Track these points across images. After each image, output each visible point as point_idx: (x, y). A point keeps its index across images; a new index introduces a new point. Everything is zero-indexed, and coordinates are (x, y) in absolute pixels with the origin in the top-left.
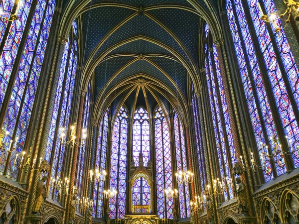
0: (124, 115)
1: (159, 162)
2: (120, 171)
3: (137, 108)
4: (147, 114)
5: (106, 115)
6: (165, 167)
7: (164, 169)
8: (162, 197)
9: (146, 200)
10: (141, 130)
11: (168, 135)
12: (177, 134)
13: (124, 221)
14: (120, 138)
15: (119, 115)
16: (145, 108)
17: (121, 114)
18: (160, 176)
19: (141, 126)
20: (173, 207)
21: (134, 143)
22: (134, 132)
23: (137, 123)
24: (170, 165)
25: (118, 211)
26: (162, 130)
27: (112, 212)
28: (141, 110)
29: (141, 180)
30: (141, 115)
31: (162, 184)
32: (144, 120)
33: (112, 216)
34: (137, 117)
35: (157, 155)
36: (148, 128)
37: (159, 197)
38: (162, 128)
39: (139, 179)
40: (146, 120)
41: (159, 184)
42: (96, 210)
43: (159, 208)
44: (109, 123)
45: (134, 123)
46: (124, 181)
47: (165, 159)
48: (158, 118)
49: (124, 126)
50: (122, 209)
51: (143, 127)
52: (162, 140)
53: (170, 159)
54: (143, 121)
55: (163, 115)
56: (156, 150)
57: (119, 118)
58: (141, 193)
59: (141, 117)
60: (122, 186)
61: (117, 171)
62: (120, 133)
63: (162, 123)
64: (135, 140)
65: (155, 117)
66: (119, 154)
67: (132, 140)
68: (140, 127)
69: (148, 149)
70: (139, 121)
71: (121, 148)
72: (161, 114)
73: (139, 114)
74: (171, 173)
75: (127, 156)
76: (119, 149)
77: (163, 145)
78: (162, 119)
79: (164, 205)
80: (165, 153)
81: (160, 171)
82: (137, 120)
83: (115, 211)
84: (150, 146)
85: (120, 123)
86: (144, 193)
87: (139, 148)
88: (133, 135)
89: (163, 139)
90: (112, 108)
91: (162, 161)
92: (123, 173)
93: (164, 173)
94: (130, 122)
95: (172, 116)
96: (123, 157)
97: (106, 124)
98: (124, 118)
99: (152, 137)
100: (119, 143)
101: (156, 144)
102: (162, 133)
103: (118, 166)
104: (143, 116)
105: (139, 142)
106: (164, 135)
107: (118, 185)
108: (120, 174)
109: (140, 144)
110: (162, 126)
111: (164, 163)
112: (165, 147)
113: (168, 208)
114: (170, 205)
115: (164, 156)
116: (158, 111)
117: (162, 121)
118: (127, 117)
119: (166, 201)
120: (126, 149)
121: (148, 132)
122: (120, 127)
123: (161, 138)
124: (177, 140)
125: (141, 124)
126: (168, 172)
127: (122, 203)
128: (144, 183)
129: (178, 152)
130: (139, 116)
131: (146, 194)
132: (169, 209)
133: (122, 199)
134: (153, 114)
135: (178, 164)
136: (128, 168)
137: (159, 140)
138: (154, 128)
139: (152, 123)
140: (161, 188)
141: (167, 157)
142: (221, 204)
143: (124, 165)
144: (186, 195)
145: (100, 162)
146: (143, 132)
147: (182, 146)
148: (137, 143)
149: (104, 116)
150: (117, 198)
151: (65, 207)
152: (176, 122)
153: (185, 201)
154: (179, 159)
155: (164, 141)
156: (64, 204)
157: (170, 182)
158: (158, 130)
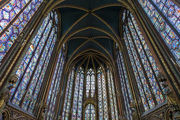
0: (82, 72)
1: (100, 96)
2: (79, 101)
3: (89, 68)
4: (93, 71)
5: (73, 71)
6: (103, 98)
8: (102, 116)
9: (93, 117)
10: (91, 79)
11: (105, 81)
12: (109, 80)
14: (79, 83)
15: (79, 71)
16: (93, 69)
17: (80, 71)
18: (100, 103)
19: (91, 77)
21: (87, 86)
22: (87, 80)
23: (88, 76)
24: (106, 97)
26: (101, 79)
29: (90, 106)
30: (91, 72)
31: (102, 108)
35: (99, 92)
36: (94, 78)
37: (100, 115)
38: (101, 77)
40: (93, 74)
41: (100, 108)
44: (74, 75)
45: (87, 75)
46: (81, 106)
48: (99, 73)
49: (82, 77)
51: (92, 78)
52: (102, 84)
53: (106, 93)
54: (92, 75)
55: (102, 71)
56: (98, 89)
57: (80, 73)
58: (90, 113)
59: (91, 73)
60: (80, 109)
61: (77, 100)
62: (80, 80)
63: (101, 75)
64: (87, 84)
66: (79, 92)
67: (86, 84)
69: (94, 88)
70: (89, 74)
71: (80, 88)
72: (101, 71)
74: (106, 101)
75: (83, 93)
76: (79, 89)
77: (102, 86)
80: (103, 90)
81: (100, 100)
82: (88, 74)
84: (95, 87)
85: (80, 76)
86: (92, 113)
87: (89, 88)
88: (86, 82)
89: (102, 83)
90: (76, 68)
91: (101, 95)
92: (80, 102)
93: (103, 101)
94: (85, 75)
95: (106, 71)
96: (81, 93)
97: (73, 76)
98: (82, 73)
99: (96, 83)
100: (79, 86)
101: (98, 86)
102: (101, 80)
105: (89, 85)
106: (102, 81)
107: (77, 109)
109: (90, 86)
111: (102, 96)
112: (103, 87)
116: (99, 69)
117: (101, 74)
118: (83, 73)
119: (104, 117)
120: (83, 89)
121: (94, 80)
122: (80, 78)
123: (101, 83)
124: (109, 82)
126: (105, 100)
127: (79, 119)
128: (92, 107)
129: (110, 89)
131: (93, 114)
133: (79, 117)
134: (97, 71)
135: (110, 96)
136: (83, 99)
137: (100, 84)
138: (97, 78)
139: (96, 75)
140: (101, 110)
141: (104, 92)
142: (143, 114)
143: (81, 98)
144: (116, 113)
145: (68, 95)
146: (92, 80)
147: (112, 86)
148: (88, 86)
149: (72, 72)
150: (77, 116)
151: (38, 117)
152: (108, 74)
153: (115, 117)
154: (110, 93)
155: (103, 84)
156: (37, 115)
157: (106, 106)
158: (99, 79)
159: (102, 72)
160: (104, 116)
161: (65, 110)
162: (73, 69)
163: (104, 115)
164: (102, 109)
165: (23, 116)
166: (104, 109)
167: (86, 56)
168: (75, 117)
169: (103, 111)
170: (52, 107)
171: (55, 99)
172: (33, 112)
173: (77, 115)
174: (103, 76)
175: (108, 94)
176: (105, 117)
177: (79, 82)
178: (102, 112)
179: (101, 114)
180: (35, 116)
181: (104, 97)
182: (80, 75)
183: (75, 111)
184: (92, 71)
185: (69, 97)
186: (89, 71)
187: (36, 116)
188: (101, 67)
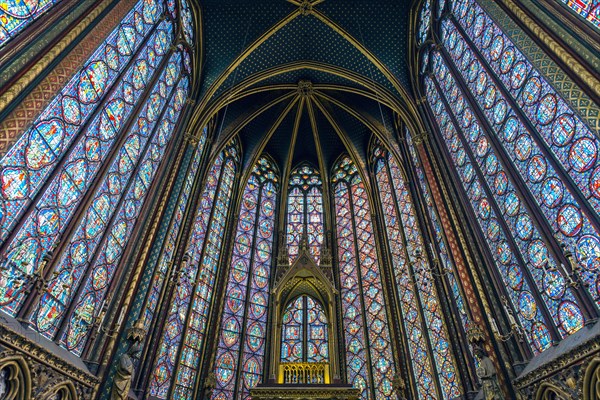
0: (271, 175)
1: (348, 267)
2: (253, 286)
3: (297, 164)
4: (317, 175)
5: (230, 164)
6: (364, 274)
7: (361, 280)
8: (360, 350)
9: (318, 358)
10: (305, 204)
11: (366, 207)
12: (386, 198)
14: (257, 215)
16: (314, 165)
17: (263, 173)
18: (351, 296)
19: (305, 197)
20: (392, 374)
21: (290, 229)
22: (291, 209)
23: (296, 192)
24: (376, 267)
26: (351, 200)
27: (222, 390)
28: (306, 170)
29: (305, 309)
30: (305, 177)
31: (357, 316)
32: (311, 187)
34: (297, 180)
35: (341, 251)
36: (319, 200)
37: (351, 349)
38: (350, 195)
40: (314, 185)
41: (350, 316)
44: (236, 182)
45: (290, 191)
46: (262, 310)
47: (362, 256)
48: (340, 180)
49: (269, 195)
51: (310, 199)
52: (353, 219)
53: (374, 254)
54: (310, 189)
55: (353, 171)
56: (340, 241)
57: (259, 180)
59: (305, 181)
60: (257, 320)
61: (245, 283)
62: (259, 205)
63: (349, 188)
64: (292, 224)
65: (335, 180)
66: (253, 248)
67: (286, 224)
68: (302, 199)
69: (320, 239)
70: (301, 187)
71: (258, 234)
72: (347, 172)
73: (301, 176)
74: (379, 286)
75: (271, 255)
76: (255, 236)
77: (354, 227)
78: (350, 180)
79: (365, 372)
80: (361, 244)
81: (350, 286)
82: (296, 186)
83: (232, 388)
84: (325, 234)
85: (261, 188)
86: (312, 341)
88: (286, 213)
89: (353, 216)
90: (244, 155)
91: (354, 262)
92: (260, 290)
93: (361, 287)
94: (282, 190)
95: (372, 168)
96: (263, 256)
97: (228, 181)
98: (267, 180)
99: (328, 218)
100: (256, 225)
101: (339, 228)
102: (352, 206)
103: (250, 273)
104: (310, 179)
105: (301, 228)
106: (356, 209)
107: (245, 318)
108: (252, 291)
109: (301, 231)
110: (350, 192)
111: (359, 266)
112: (359, 231)
113: (377, 378)
114: (383, 369)
116: (339, 168)
117: (349, 185)
118: (275, 179)
119: (370, 358)
120: (271, 239)
121: (320, 208)
122: (260, 195)
123: (349, 216)
124: (388, 210)
125: (305, 194)
126: (372, 285)
127: (252, 365)
128: (311, 316)
129: (393, 235)
130: (302, 179)
132: (381, 382)
133: (254, 354)
134: (331, 174)
137: (345, 222)
138: (332, 199)
139: (329, 191)
140: (354, 327)
141: (367, 251)
142: (523, 366)
143: (264, 273)
146: (310, 209)
148: (295, 229)
149: (225, 163)
150: (241, 352)
152: (382, 177)
155: (357, 220)
157: (378, 308)
158: (343, 201)
159: (356, 173)
160: (372, 350)
163: (368, 347)
164: (360, 319)
166: (369, 323)
168: (236, 354)
169: (366, 329)
173: (241, 347)
174: (359, 191)
175: (385, 258)
176: (374, 355)
177: (254, 211)
178: (361, 334)
179: (355, 346)
181: (364, 271)
182: (261, 186)
183: (232, 328)
184: (310, 176)
186: (298, 174)
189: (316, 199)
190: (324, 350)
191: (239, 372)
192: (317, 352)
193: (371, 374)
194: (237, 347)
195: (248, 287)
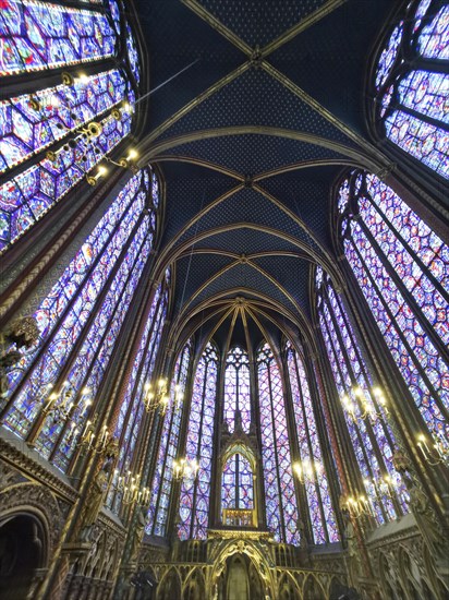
0: (213, 355)
1: (267, 429)
2: (202, 443)
3: (232, 347)
4: (245, 355)
5: (187, 350)
6: (277, 437)
7: (276, 440)
8: (275, 495)
9: (246, 500)
10: (237, 378)
11: (280, 384)
12: (293, 381)
13: (206, 546)
14: (204, 388)
15: (204, 354)
16: (243, 347)
17: (208, 354)
18: (268, 453)
19: (237, 372)
20: (296, 516)
21: (226, 397)
22: (227, 382)
23: (231, 368)
24: (285, 433)
25: (195, 523)
26: (269, 378)
27: (183, 524)
28: (238, 350)
29: (237, 461)
30: (237, 357)
31: (273, 469)
32: (241, 364)
33: (183, 534)
34: (231, 359)
35: (262, 417)
36: (247, 375)
37: (269, 494)
38: (269, 374)
39: (234, 458)
40: (244, 363)
41: (268, 468)
42: (155, 518)
43: (271, 518)
44: (191, 363)
45: (227, 367)
46: (208, 461)
47: (276, 423)
48: (262, 361)
49: (212, 371)
50: (203, 518)
51: (240, 375)
52: (271, 393)
53: (285, 423)
55: (271, 355)
56: (261, 409)
57: (206, 360)
58: (237, 485)
59: (237, 360)
60: (205, 469)
61: (197, 441)
62: (205, 380)
63: (269, 368)
64: (228, 394)
65: (259, 360)
66: (202, 414)
67: (223, 394)
68: (235, 374)
69: (248, 407)
70: (234, 365)
71: (205, 404)
72: (267, 355)
73: (234, 355)
74: (288, 447)
75: (214, 418)
76: (203, 405)
77: (271, 400)
78: (269, 362)
79: (278, 512)
80: (276, 413)
81: (268, 445)
82: (231, 363)
83: (189, 523)
84: (251, 403)
85: (207, 366)
86: (242, 486)
87: (234, 406)
88: (224, 386)
89: (271, 391)
90: (195, 342)
91: (271, 427)
92: (207, 446)
93: (276, 447)
94: (221, 366)
95: (284, 356)
96: (209, 420)
97: (185, 364)
98: (212, 359)
99: (254, 389)
100: (204, 396)
101: (261, 399)
102: (270, 383)
104: (240, 358)
105: (234, 397)
106: (273, 385)
108: (202, 447)
109: (235, 400)
110: (269, 371)
111: (274, 430)
112: (275, 403)
113: (286, 518)
114: (290, 512)
115: (273, 419)
116: (262, 351)
117: (268, 365)
118: (216, 358)
119: (281, 502)
120: (214, 406)
121: (248, 382)
122: (206, 372)
123: (268, 390)
124: (294, 390)
125: (237, 369)
126: (283, 446)
127: (202, 505)
128: (241, 466)
129: (298, 410)
130: (235, 357)
131: (246, 488)
132: (289, 522)
133: (203, 496)
134: (256, 355)
135: (298, 431)
136: (215, 437)
137: (265, 394)
138: (256, 375)
139: (254, 368)
140: (270, 476)
141: (280, 420)
143: (209, 433)
144: (321, 489)
145: (171, 423)
146: (241, 382)
147: (305, 399)
148: (230, 398)
149: (183, 352)
150: (195, 494)
151: (82, 488)
152: (291, 364)
153: (320, 503)
154: (299, 421)
155: (274, 394)
156: (81, 481)
157: (287, 464)
158: (264, 378)
159: (272, 358)
160: (283, 496)
161: (160, 471)
162: (187, 345)
163: (280, 493)
164: (275, 472)
165: (34, 482)
166: (281, 475)
167: (227, 310)
168: (191, 496)
169: (279, 480)
170: (125, 457)
171: (134, 432)
172: (67, 471)
173: (195, 490)
174: (276, 372)
175: (291, 426)
176: (284, 501)
177: (202, 385)
178: (276, 483)
179: (271, 491)
180: (72, 485)
182: (207, 363)
184: (240, 355)
185: (175, 430)
186: (232, 354)
187: (76, 484)
188: (270, 345)
189: (245, 374)
190: (250, 494)
191: (194, 511)
192: (246, 495)
193: (282, 515)
194: (192, 491)
195: (199, 444)
